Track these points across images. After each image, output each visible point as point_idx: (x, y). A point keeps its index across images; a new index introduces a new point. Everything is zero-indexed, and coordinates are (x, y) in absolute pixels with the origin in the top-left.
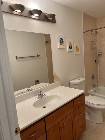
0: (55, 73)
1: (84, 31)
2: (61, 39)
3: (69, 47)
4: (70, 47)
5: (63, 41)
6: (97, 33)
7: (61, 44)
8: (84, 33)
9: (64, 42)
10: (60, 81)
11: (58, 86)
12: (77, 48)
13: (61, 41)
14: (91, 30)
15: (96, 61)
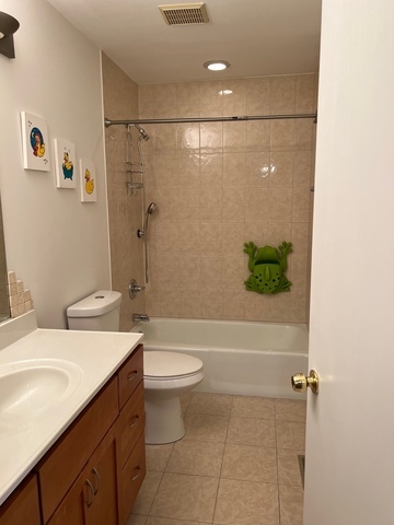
0: (13, 275)
1: (106, 119)
2: (36, 132)
3: (65, 168)
4: (68, 173)
5: (42, 143)
6: (145, 137)
7: (35, 154)
8: (107, 126)
9: (46, 146)
10: (32, 308)
11: (29, 330)
12: (87, 178)
13: (36, 139)
14: (127, 124)
15: (141, 234)
